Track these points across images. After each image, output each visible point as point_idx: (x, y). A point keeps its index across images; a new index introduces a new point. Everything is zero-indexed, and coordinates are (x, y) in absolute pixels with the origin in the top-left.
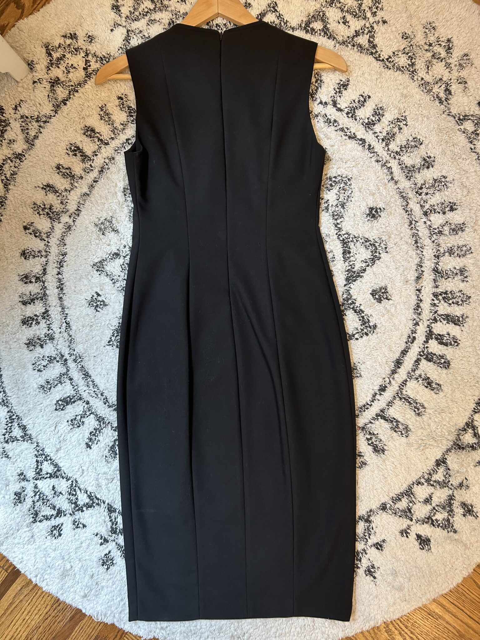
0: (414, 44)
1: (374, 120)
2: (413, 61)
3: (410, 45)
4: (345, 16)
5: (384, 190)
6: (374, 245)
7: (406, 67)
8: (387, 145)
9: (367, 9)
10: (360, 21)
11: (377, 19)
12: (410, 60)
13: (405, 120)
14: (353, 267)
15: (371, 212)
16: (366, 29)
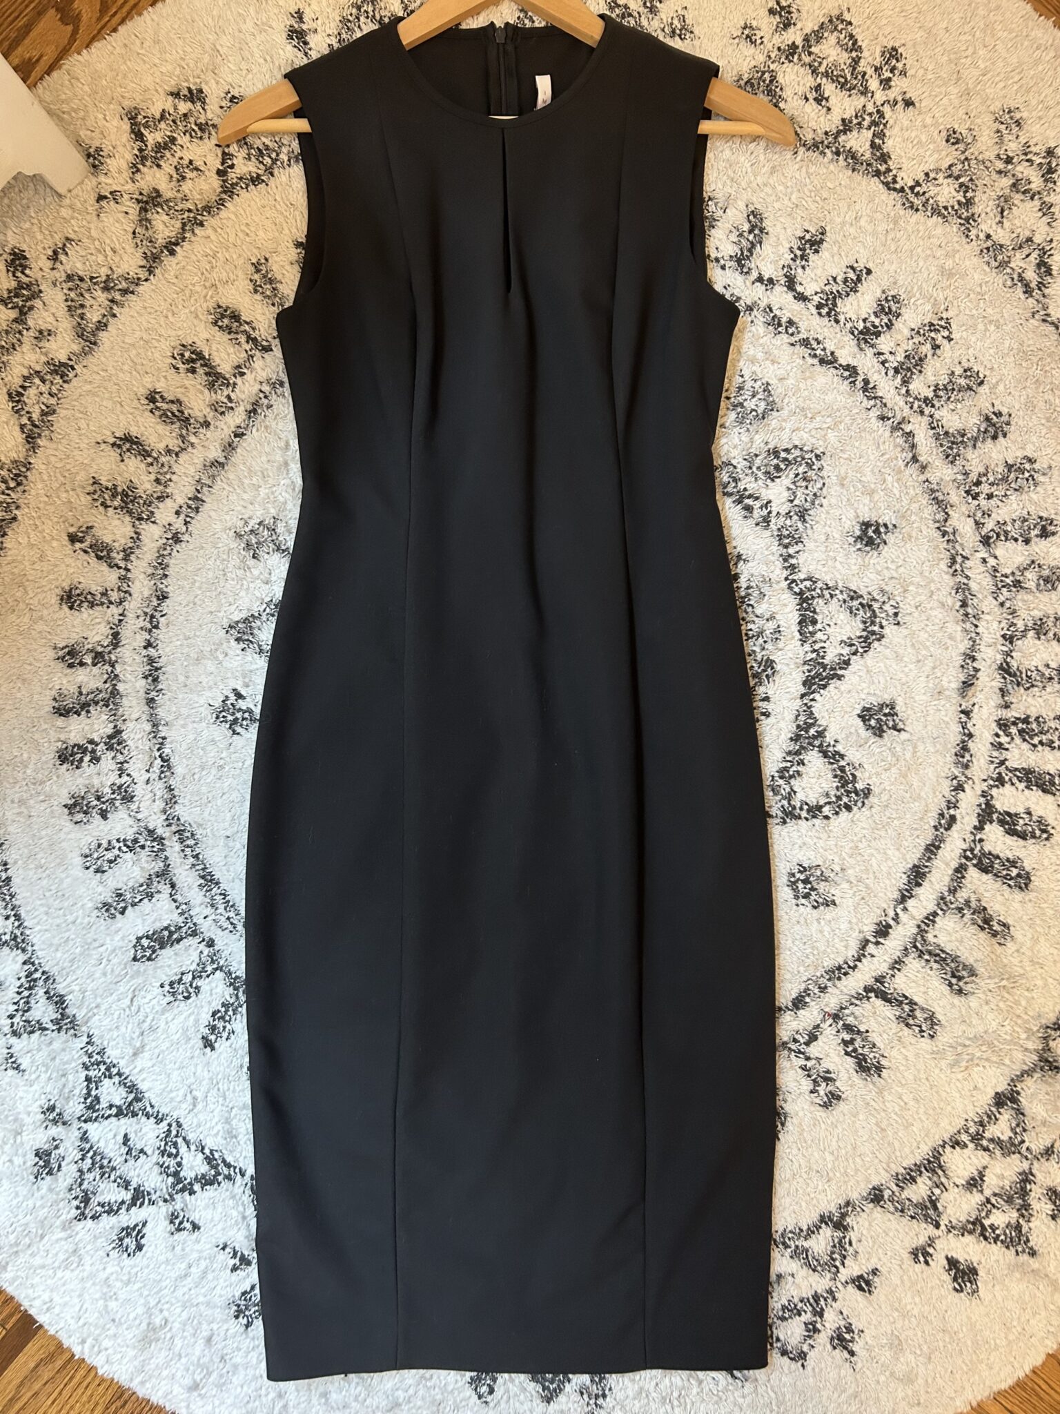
0: (973, 157)
1: (877, 324)
2: (969, 195)
3: (963, 158)
4: (820, 85)
5: (896, 484)
6: (870, 606)
7: (953, 207)
8: (905, 382)
9: (870, 71)
10: (854, 97)
11: (892, 94)
12: (961, 193)
13: (946, 328)
14: (822, 654)
15: (865, 532)
16: (867, 118)
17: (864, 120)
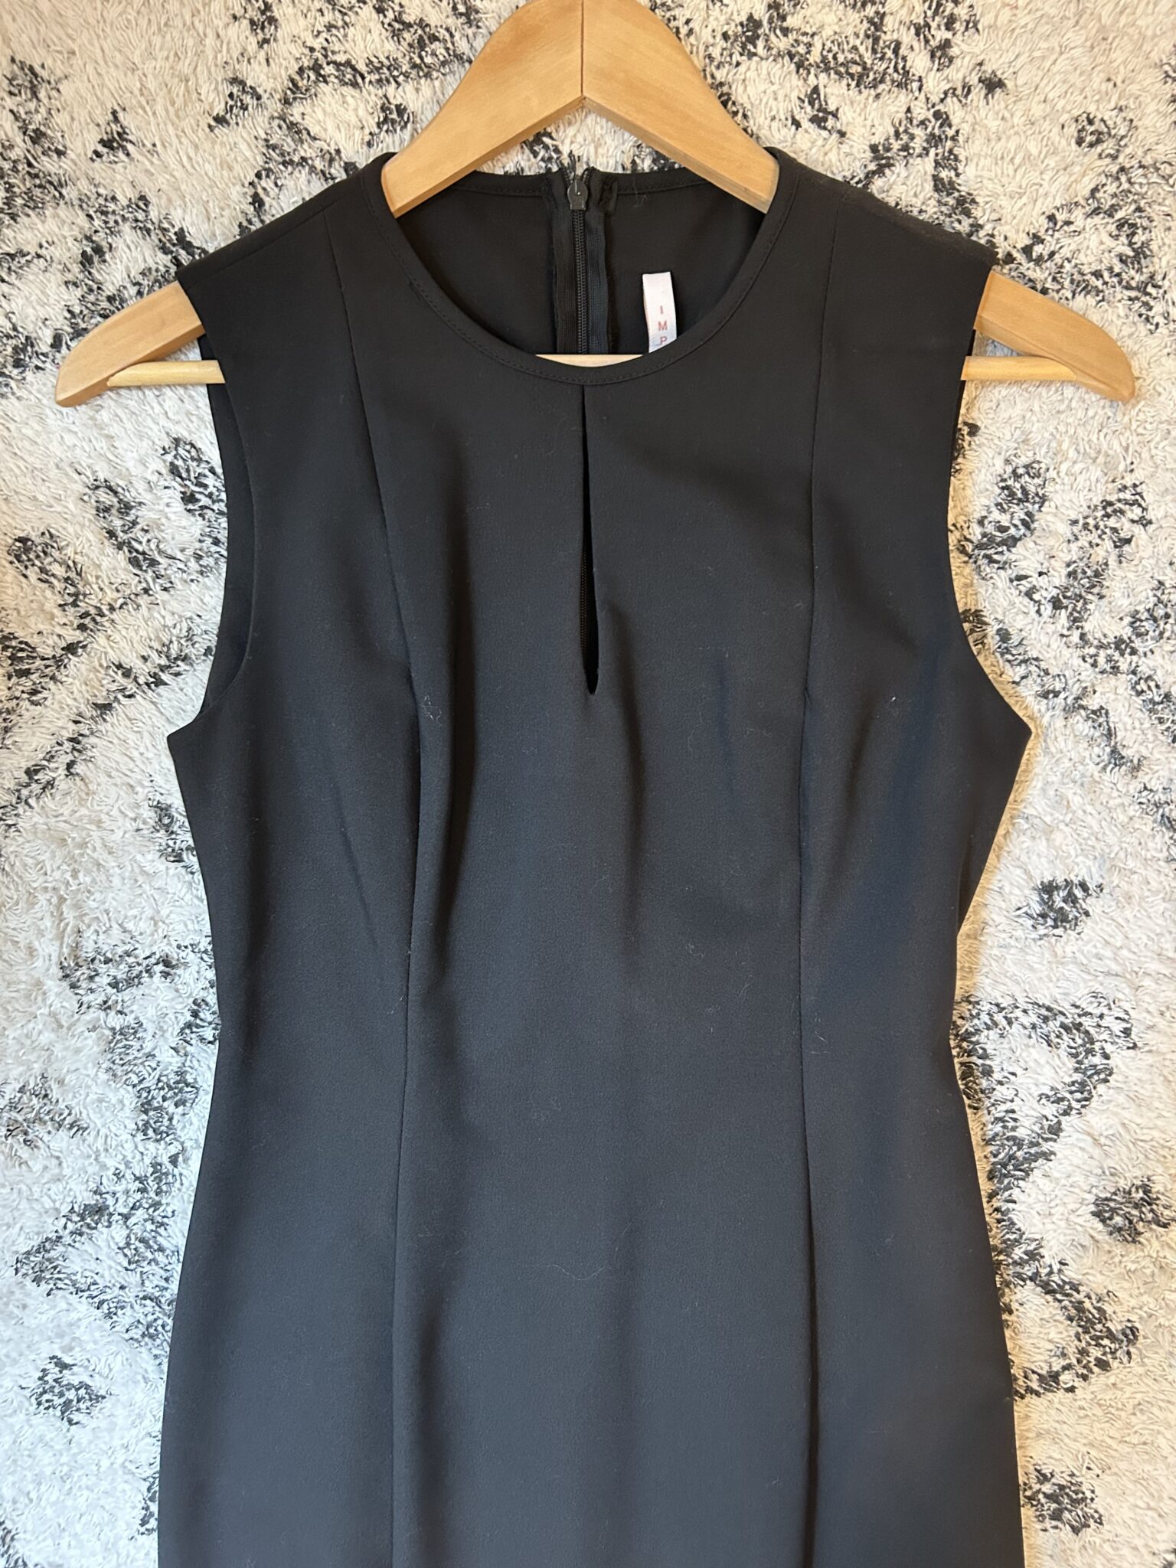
0: (1135, 162)
1: (1005, 523)
2: (1139, 239)
3: (1114, 169)
4: (816, 90)
5: (1089, 809)
6: (1078, 1026)
7: (1111, 269)
8: (1075, 621)
9: (908, 38)
10: (884, 97)
11: (957, 73)
12: (1123, 239)
13: (1135, 503)
14: (1011, 1124)
15: (1049, 904)
16: (919, 132)
17: (912, 137)
